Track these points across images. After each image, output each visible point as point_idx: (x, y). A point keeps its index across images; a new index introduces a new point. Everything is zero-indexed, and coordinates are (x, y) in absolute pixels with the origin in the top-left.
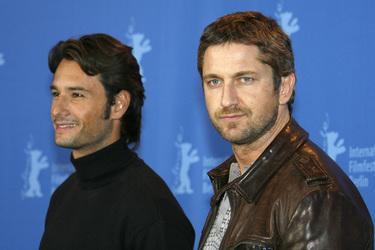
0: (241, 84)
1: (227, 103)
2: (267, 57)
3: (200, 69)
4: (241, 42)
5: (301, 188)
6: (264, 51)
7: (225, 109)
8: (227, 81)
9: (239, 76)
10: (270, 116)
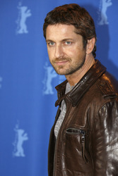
0: (65, 45)
1: (58, 56)
2: (79, 31)
3: (45, 36)
4: (65, 24)
5: (101, 100)
6: (77, 28)
7: (57, 59)
8: (58, 44)
9: (64, 41)
10: (81, 61)
